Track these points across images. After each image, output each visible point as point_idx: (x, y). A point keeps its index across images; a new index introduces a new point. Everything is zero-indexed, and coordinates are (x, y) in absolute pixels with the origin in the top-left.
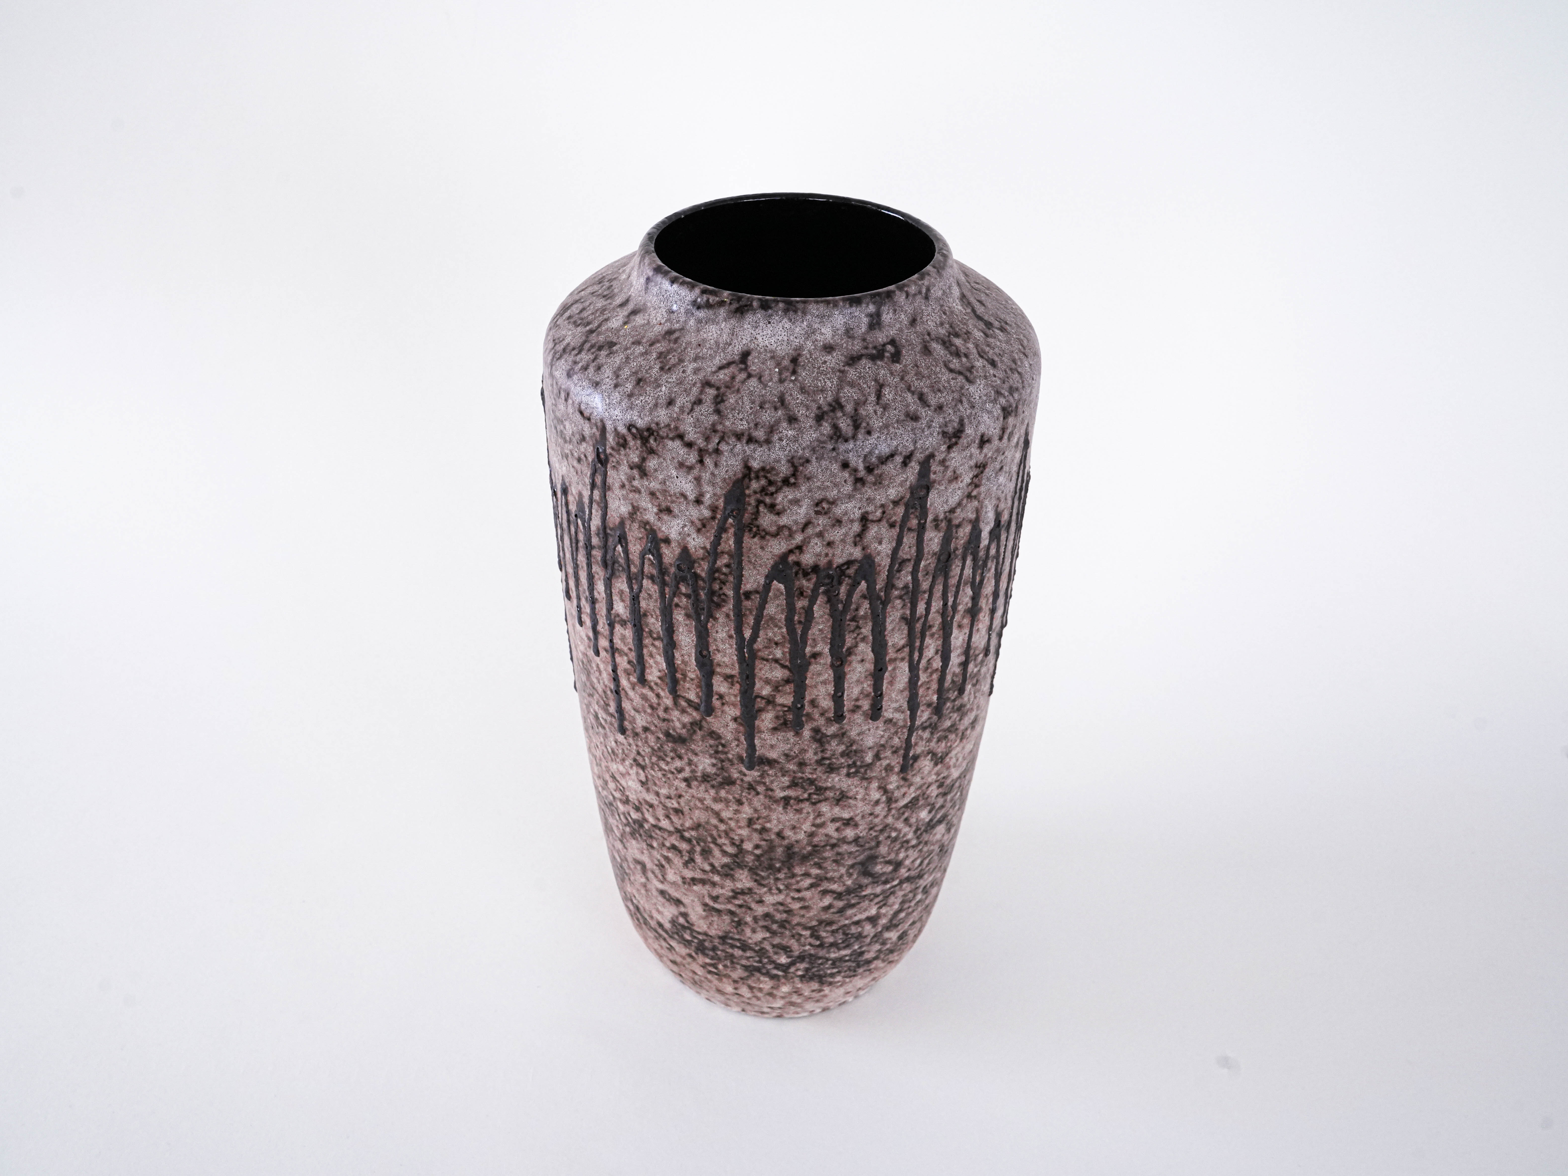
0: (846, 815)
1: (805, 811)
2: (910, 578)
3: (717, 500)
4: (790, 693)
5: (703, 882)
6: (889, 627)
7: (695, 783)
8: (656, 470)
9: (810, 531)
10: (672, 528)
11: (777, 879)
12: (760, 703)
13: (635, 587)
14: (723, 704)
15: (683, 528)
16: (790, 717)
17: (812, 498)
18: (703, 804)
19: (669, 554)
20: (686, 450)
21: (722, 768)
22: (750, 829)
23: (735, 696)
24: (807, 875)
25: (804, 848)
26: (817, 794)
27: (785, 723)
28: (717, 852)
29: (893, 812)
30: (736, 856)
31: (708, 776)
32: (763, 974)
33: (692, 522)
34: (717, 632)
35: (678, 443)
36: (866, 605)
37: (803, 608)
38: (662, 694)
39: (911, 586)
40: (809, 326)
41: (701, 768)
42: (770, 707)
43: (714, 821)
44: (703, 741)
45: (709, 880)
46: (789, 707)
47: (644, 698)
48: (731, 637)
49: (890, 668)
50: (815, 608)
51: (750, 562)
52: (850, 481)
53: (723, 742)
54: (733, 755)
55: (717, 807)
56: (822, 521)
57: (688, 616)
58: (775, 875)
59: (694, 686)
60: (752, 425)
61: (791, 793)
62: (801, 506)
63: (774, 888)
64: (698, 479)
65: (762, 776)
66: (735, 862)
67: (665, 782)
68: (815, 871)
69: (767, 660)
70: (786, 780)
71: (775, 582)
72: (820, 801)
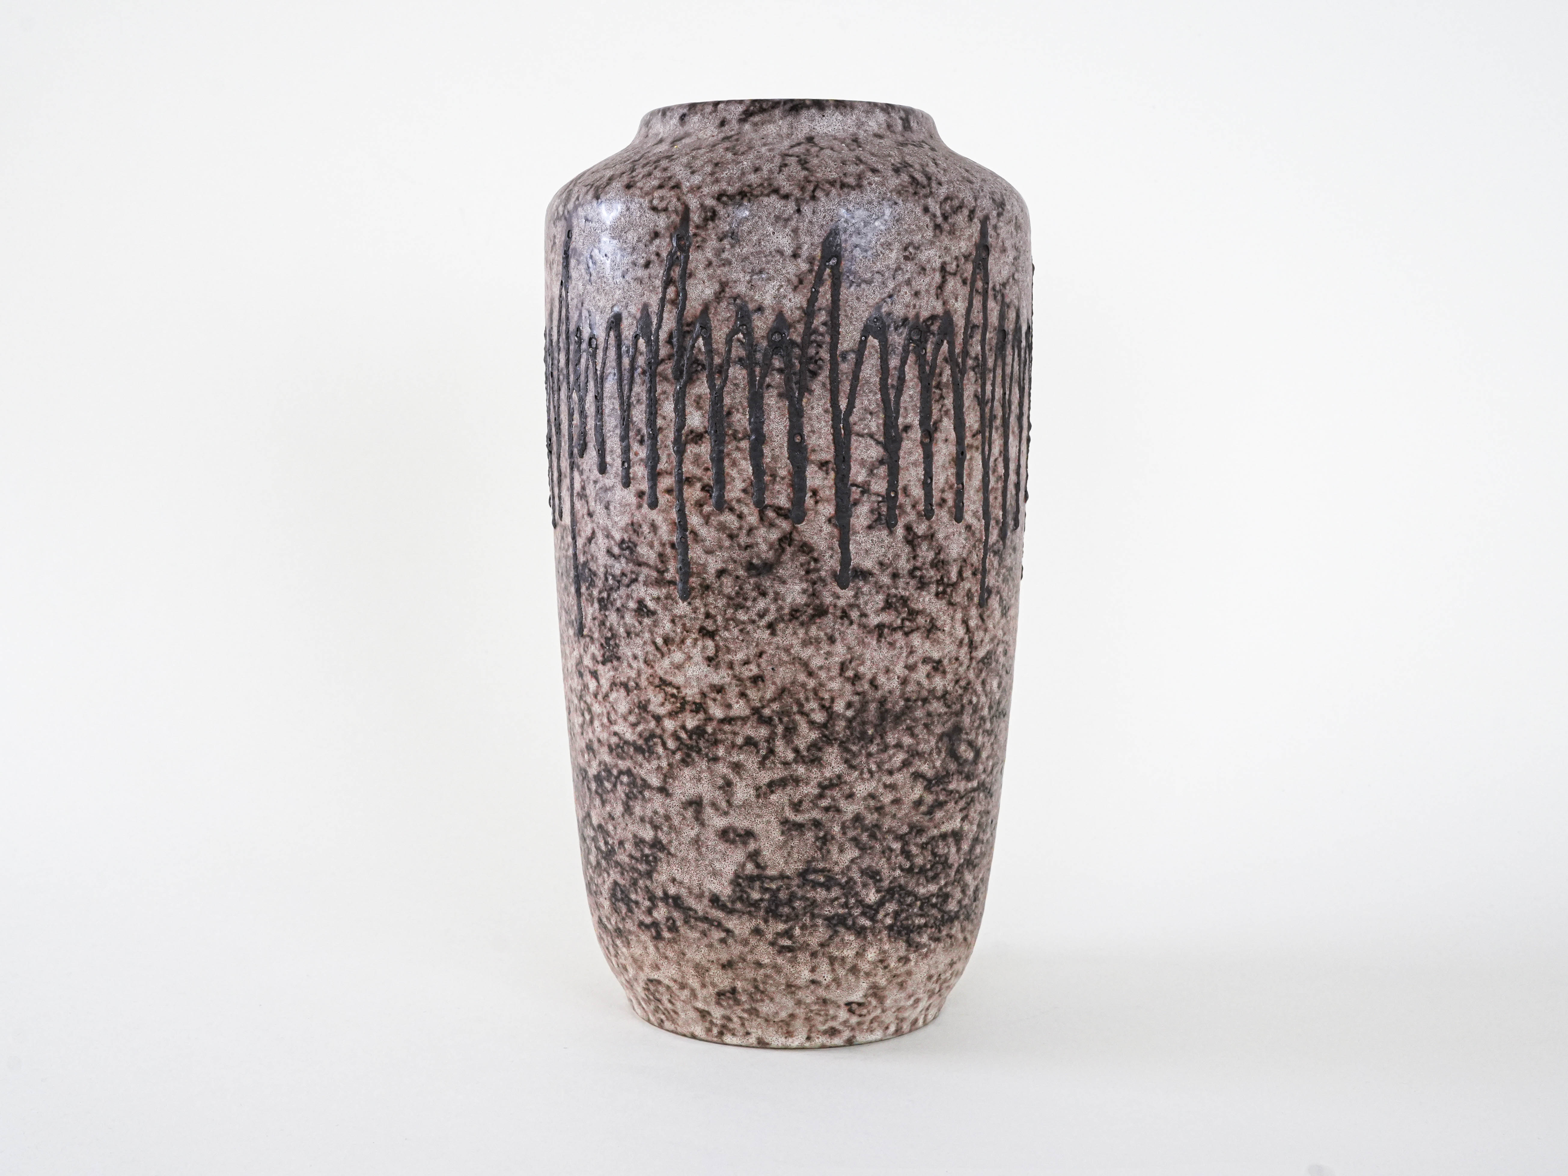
0: (936, 656)
1: (898, 645)
2: (979, 348)
3: (815, 251)
4: (884, 478)
5: (783, 783)
6: (967, 403)
7: (782, 625)
8: (750, 232)
9: (900, 278)
10: (767, 295)
11: (869, 755)
12: (855, 493)
13: (718, 383)
14: (817, 502)
15: (778, 290)
16: (884, 510)
17: (900, 241)
18: (790, 654)
19: (761, 325)
20: (783, 202)
21: (814, 594)
22: (842, 679)
23: (830, 488)
24: (899, 746)
25: (897, 703)
26: (910, 620)
27: (878, 520)
28: (803, 727)
29: (974, 663)
30: (825, 726)
31: (797, 611)
32: (848, 928)
33: (789, 281)
34: (813, 408)
35: (774, 197)
36: (947, 372)
37: (895, 368)
38: (746, 511)
39: (980, 357)
40: (858, 119)
41: (789, 600)
42: (865, 498)
43: (802, 677)
44: (792, 560)
45: (791, 776)
46: (883, 497)
47: (722, 527)
48: (826, 411)
49: (968, 457)
50: (907, 368)
51: (846, 316)
52: (931, 225)
53: (816, 555)
54: (827, 571)
55: (806, 653)
56: (910, 267)
57: (780, 395)
58: (867, 748)
59: (785, 487)
60: (841, 175)
61: (885, 618)
62: (892, 250)
63: (865, 770)
64: (795, 231)
65: (856, 596)
66: (825, 736)
67: (743, 641)
68: (907, 740)
69: (862, 436)
70: (880, 598)
71: (870, 338)
72: (912, 631)
